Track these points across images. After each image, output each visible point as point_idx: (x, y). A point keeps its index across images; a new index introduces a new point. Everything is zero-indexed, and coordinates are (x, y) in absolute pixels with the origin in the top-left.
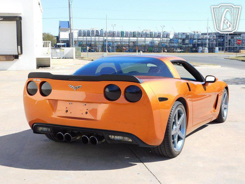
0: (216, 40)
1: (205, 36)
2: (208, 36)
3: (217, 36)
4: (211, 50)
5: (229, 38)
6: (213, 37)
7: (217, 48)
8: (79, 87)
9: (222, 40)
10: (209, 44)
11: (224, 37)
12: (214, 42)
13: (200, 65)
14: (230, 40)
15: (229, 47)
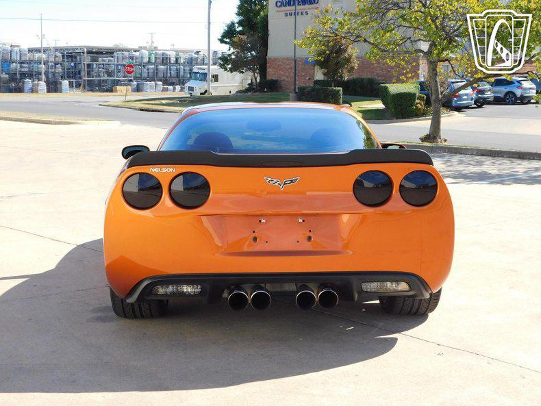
0: (61, 64)
1: (37, 55)
2: (44, 56)
3: (63, 56)
4: (53, 87)
5: (87, 59)
6: (56, 56)
7: (66, 83)
8: (292, 181)
9: (73, 64)
10: (47, 74)
11: (76, 57)
12: (59, 69)
13: (82, 121)
14: (89, 66)
15: (88, 81)
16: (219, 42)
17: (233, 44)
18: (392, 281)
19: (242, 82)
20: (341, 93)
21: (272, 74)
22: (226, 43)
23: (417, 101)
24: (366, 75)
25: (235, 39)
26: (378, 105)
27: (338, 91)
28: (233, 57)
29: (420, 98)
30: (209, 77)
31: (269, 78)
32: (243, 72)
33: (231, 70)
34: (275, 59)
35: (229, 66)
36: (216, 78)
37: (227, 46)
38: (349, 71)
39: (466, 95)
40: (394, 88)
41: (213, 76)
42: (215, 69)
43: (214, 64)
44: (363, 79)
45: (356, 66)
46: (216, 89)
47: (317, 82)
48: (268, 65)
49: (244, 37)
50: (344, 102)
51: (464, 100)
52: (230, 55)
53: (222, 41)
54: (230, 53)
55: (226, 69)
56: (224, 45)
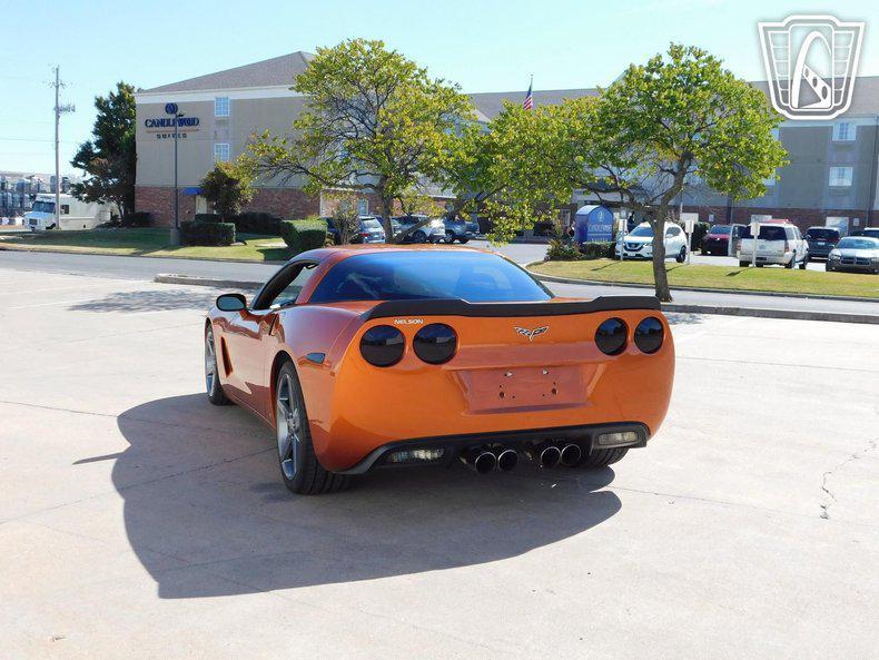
8: (541, 331)
16: (71, 166)
17: (90, 169)
18: (622, 432)
19: (100, 214)
20: (234, 229)
21: (141, 206)
22: (81, 167)
23: (327, 240)
24: (258, 210)
25: (95, 163)
26: (280, 243)
27: (231, 227)
28: (91, 184)
29: (329, 237)
30: (58, 208)
31: (138, 210)
32: (103, 203)
33: (87, 200)
34: (145, 189)
35: (85, 195)
36: (66, 209)
37: (82, 171)
38: (242, 204)
39: (377, 233)
40: (301, 225)
41: (63, 207)
42: (66, 198)
43: (63, 192)
44: (255, 214)
45: (250, 199)
46: (67, 223)
47: (199, 216)
48: (136, 195)
49: (103, 161)
50: (238, 240)
51: (376, 239)
52: (86, 182)
53: (75, 164)
54: (86, 178)
55: (80, 199)
56: (77, 169)
